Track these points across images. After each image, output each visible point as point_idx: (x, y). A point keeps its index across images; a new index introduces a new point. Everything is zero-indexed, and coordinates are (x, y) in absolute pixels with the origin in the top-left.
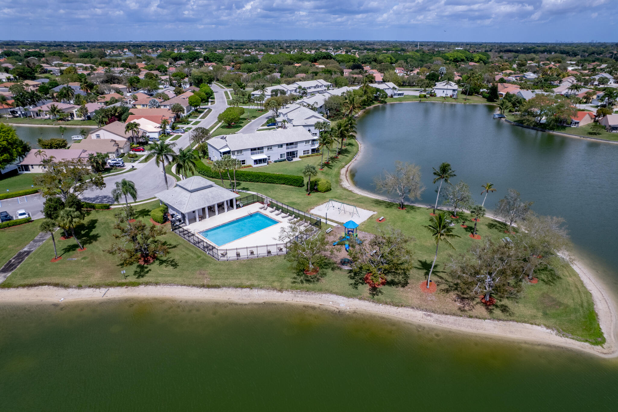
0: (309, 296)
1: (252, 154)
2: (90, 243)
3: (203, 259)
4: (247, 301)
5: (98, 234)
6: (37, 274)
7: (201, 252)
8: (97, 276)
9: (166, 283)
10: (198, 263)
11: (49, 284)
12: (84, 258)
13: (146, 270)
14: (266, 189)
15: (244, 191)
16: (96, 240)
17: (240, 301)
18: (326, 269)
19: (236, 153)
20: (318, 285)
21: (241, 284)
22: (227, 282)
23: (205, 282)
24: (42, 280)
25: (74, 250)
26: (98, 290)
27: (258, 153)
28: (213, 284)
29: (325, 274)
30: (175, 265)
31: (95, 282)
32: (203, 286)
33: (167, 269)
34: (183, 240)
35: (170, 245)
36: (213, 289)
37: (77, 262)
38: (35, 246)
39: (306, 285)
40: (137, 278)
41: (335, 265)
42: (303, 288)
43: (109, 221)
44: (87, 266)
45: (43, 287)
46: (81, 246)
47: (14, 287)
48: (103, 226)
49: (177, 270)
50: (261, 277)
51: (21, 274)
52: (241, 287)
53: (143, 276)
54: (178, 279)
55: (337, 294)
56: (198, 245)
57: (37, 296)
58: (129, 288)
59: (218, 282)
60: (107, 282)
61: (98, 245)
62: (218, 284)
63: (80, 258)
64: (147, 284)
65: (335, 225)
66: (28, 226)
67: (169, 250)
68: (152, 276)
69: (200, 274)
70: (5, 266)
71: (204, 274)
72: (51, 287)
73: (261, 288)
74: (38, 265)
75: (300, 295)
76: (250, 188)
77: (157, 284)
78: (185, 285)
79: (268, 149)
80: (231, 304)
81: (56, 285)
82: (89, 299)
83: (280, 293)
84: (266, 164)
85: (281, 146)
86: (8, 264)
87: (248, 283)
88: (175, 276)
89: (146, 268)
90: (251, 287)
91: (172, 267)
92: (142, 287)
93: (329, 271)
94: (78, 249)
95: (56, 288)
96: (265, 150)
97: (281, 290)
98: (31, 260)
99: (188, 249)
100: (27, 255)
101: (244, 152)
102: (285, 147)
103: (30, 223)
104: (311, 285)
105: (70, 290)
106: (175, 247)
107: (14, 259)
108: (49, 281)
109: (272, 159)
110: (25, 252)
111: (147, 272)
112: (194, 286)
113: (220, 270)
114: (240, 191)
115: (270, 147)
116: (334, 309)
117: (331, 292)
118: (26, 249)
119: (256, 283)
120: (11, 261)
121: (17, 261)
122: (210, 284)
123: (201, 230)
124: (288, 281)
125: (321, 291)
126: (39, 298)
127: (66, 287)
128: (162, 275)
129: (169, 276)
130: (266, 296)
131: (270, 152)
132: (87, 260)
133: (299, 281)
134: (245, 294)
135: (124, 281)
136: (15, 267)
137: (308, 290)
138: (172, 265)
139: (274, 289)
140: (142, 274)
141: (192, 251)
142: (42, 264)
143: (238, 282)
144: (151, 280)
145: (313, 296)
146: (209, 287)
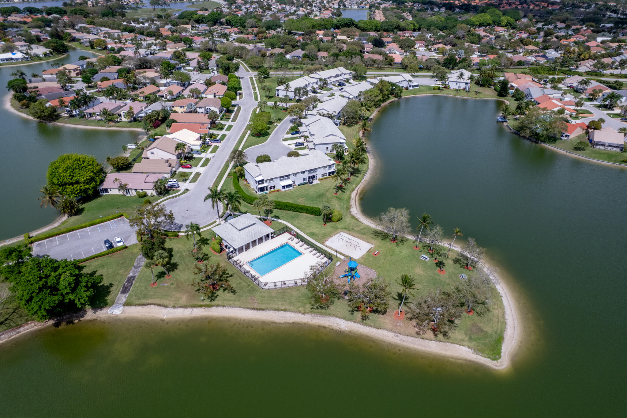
0: (322, 318)
1: (280, 180)
2: (173, 270)
3: (252, 288)
4: (282, 321)
5: (176, 263)
6: (145, 297)
7: (250, 282)
8: (184, 299)
9: (229, 306)
10: (249, 291)
11: (155, 304)
12: (172, 284)
13: (215, 295)
14: (292, 217)
15: (276, 219)
16: (176, 268)
17: (278, 321)
18: (334, 298)
19: (268, 181)
20: (328, 311)
21: (278, 308)
22: (270, 306)
23: (255, 306)
24: (149, 301)
25: (163, 277)
26: (186, 309)
27: (286, 179)
28: (260, 308)
29: (333, 302)
30: (234, 292)
31: (184, 304)
32: (254, 309)
33: (229, 295)
34: (237, 270)
35: (228, 274)
36: (260, 311)
37: (167, 287)
38: (137, 272)
39: (320, 310)
40: (211, 301)
41: (340, 295)
42: (318, 312)
43: (181, 250)
44: (176, 291)
45: (151, 306)
46: (167, 273)
47: (134, 305)
48: (178, 255)
49: (235, 296)
50: (291, 303)
51: (135, 295)
52: (278, 310)
53: (214, 300)
54: (237, 303)
55: (340, 318)
56: (247, 275)
57: (149, 313)
58: (206, 308)
59: (263, 306)
60: (191, 304)
61: (179, 273)
62: (263, 308)
63: (169, 284)
64: (217, 306)
65: (342, 257)
66: (125, 252)
67: (228, 279)
68: (220, 300)
69: (251, 299)
70: (123, 288)
71: (254, 300)
72: (156, 306)
73: (291, 311)
74: (143, 288)
75: (316, 318)
76: (280, 216)
77: (224, 306)
78: (242, 308)
79: (293, 175)
80: (273, 323)
81: (159, 305)
82: (182, 317)
83: (303, 316)
84: (292, 188)
85: (304, 172)
86: (124, 287)
87: (283, 308)
88: (234, 301)
89: (215, 293)
90: (285, 310)
91: (232, 294)
92: (214, 308)
93: (336, 300)
94: (166, 276)
95: (159, 307)
96: (291, 177)
97: (304, 314)
98: (138, 284)
99: (241, 278)
100: (134, 279)
101: (274, 180)
102: (307, 173)
103: (126, 249)
104: (323, 311)
105: (168, 309)
106: (231, 276)
107: (126, 282)
108: (154, 302)
109: (297, 183)
110: (132, 277)
111: (216, 297)
112: (248, 308)
113: (264, 297)
114: (273, 219)
115: (295, 174)
116: (337, 328)
117: (336, 317)
118: (131, 274)
119: (288, 308)
120: (125, 284)
121: (129, 285)
122: (258, 308)
123: (248, 260)
124: (309, 306)
125: (330, 315)
126: (150, 314)
127: (166, 307)
128: (226, 300)
129: (231, 300)
130: (294, 317)
131: (295, 178)
132: (175, 285)
133: (315, 307)
134: (281, 315)
135: (202, 303)
136: (129, 290)
137: (321, 314)
138: (232, 292)
139: (300, 312)
140: (213, 298)
141: (244, 280)
142: (146, 288)
143: (276, 306)
144: (220, 303)
145: (325, 319)
146: (257, 309)
